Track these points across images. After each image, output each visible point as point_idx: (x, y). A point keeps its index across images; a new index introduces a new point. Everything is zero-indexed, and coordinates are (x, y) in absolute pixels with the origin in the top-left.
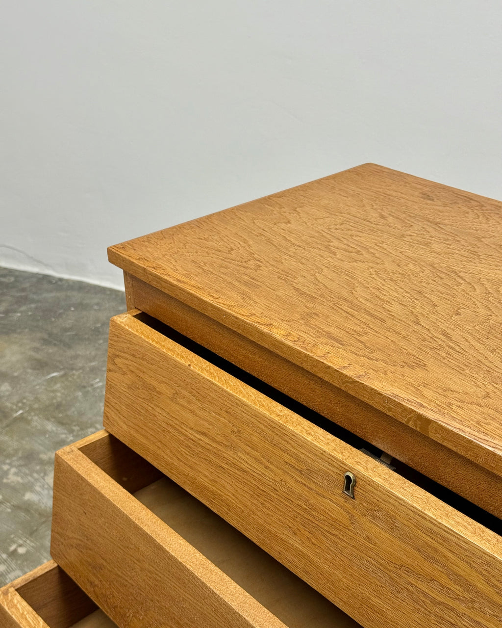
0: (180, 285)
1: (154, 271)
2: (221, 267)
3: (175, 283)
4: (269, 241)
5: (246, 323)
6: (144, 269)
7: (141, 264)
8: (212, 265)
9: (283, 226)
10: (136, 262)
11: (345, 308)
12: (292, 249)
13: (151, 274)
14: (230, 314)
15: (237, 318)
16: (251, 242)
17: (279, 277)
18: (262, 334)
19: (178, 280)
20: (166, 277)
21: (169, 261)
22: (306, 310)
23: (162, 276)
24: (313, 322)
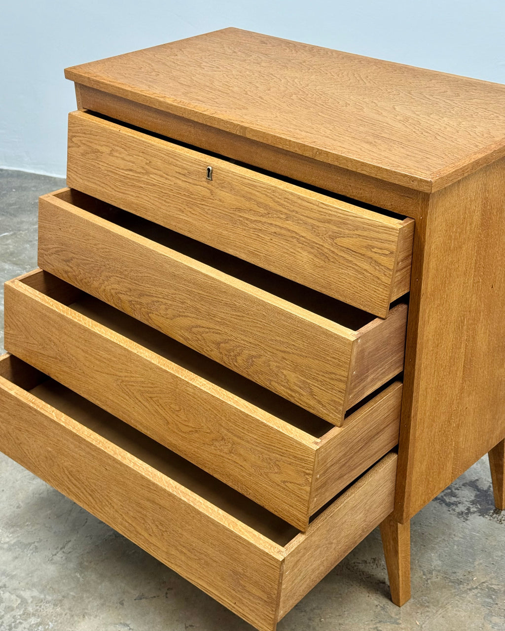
0: (112, 84)
1: (95, 78)
2: (135, 75)
3: (109, 83)
4: (164, 64)
5: (151, 98)
6: (89, 78)
7: (86, 75)
8: (130, 74)
9: (173, 57)
10: (83, 75)
11: (208, 90)
12: (179, 67)
13: (93, 81)
14: (141, 94)
15: (146, 96)
16: (153, 65)
17: (170, 79)
18: (160, 102)
19: (110, 81)
20: (102, 81)
21: (103, 73)
22: (185, 91)
23: (100, 80)
24: (189, 95)
